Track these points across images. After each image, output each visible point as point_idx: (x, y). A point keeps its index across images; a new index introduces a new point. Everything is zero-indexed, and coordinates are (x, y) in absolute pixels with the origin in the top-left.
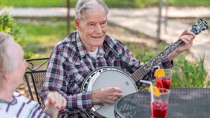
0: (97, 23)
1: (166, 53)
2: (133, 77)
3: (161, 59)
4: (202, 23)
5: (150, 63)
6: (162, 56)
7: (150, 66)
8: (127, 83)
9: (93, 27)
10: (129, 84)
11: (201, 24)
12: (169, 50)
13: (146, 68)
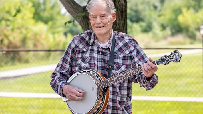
0: (97, 16)
1: (129, 74)
2: (98, 85)
3: (124, 77)
4: (175, 55)
5: (114, 78)
6: (125, 75)
7: (113, 80)
8: (93, 88)
9: (94, 19)
10: (93, 90)
11: (172, 56)
12: (132, 71)
13: (109, 81)
